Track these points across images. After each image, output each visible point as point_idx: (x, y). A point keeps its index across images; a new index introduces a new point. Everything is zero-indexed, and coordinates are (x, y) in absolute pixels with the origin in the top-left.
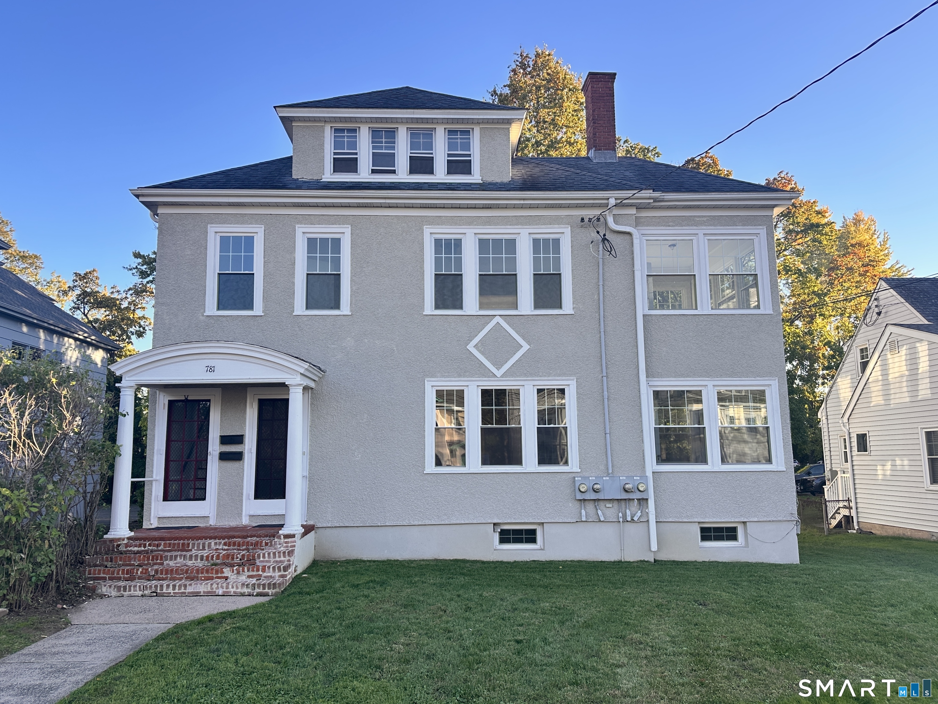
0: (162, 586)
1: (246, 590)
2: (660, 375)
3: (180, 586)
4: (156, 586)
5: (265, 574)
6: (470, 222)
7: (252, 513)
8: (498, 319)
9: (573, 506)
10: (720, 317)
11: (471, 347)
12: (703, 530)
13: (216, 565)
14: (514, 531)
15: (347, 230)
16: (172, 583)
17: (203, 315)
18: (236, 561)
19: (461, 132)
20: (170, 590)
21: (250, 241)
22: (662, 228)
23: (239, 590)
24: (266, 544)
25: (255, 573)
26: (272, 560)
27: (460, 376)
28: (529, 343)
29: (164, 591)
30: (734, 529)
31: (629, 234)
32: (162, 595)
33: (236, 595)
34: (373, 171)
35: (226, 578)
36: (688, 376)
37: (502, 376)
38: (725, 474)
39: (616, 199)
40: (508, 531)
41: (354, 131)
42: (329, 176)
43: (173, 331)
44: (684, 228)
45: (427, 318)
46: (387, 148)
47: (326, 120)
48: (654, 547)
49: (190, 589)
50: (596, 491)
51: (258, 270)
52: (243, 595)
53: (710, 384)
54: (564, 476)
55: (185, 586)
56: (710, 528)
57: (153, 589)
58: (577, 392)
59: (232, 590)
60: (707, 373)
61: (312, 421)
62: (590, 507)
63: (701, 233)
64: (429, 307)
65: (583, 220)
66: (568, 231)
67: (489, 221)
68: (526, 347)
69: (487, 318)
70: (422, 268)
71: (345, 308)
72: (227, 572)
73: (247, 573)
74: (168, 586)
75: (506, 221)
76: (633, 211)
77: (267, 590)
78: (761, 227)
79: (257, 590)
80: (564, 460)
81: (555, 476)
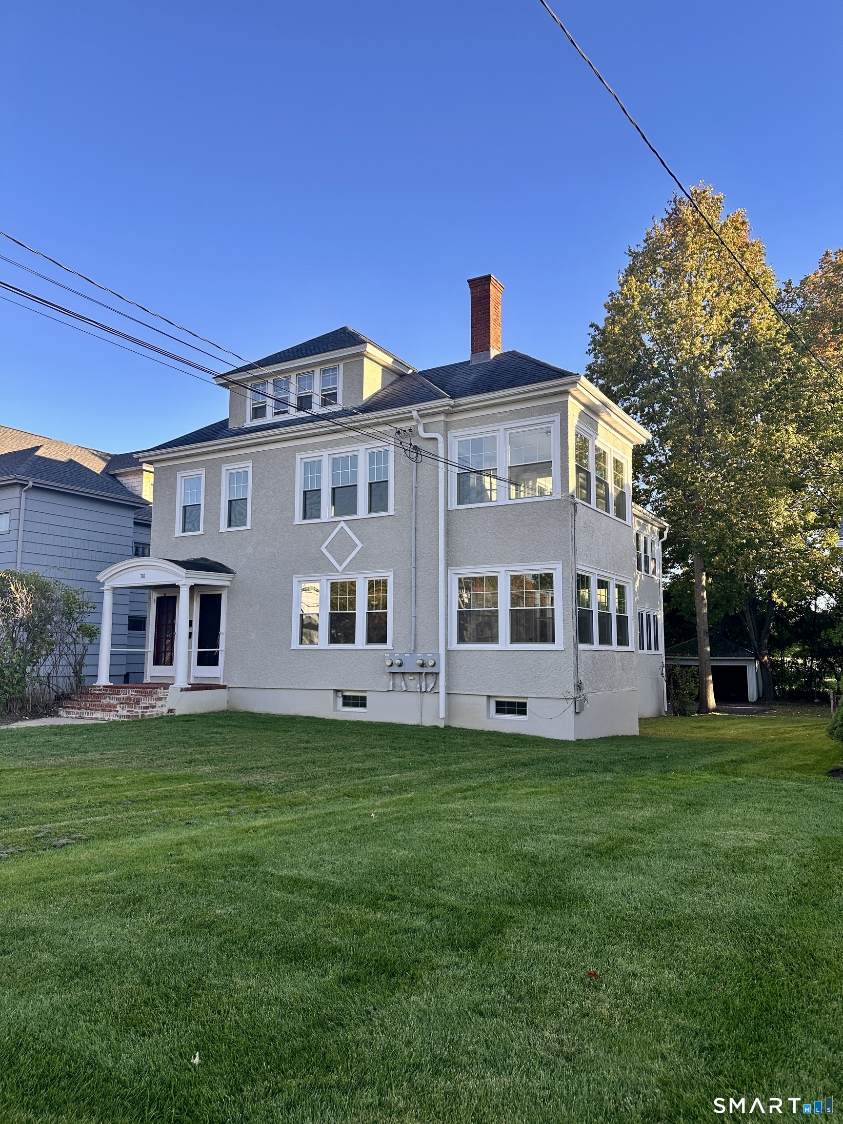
2: (461, 564)
6: (327, 445)
7: (196, 675)
8: (343, 524)
10: (514, 506)
11: (323, 549)
12: (498, 704)
14: (354, 697)
15: (251, 464)
17: (174, 537)
18: (131, 701)
19: (332, 369)
21: (199, 480)
22: (469, 428)
24: (154, 693)
26: (148, 702)
27: (315, 572)
28: (362, 542)
30: (524, 704)
31: (436, 439)
34: (275, 414)
35: (118, 711)
36: (485, 564)
37: (344, 570)
38: (510, 652)
39: (418, 411)
40: (349, 697)
41: (265, 383)
42: (249, 423)
43: (160, 549)
44: (487, 425)
45: (296, 527)
46: (284, 393)
47: (247, 380)
50: (399, 665)
51: (202, 501)
53: (502, 569)
54: (382, 653)
56: (504, 702)
58: (394, 582)
60: (501, 561)
61: (228, 610)
62: (398, 678)
63: (501, 428)
64: (298, 519)
65: (399, 432)
67: (338, 443)
68: (360, 545)
69: (335, 523)
70: (294, 488)
71: (249, 524)
73: (127, 709)
76: (442, 418)
78: (555, 414)
80: (383, 640)
81: (378, 653)
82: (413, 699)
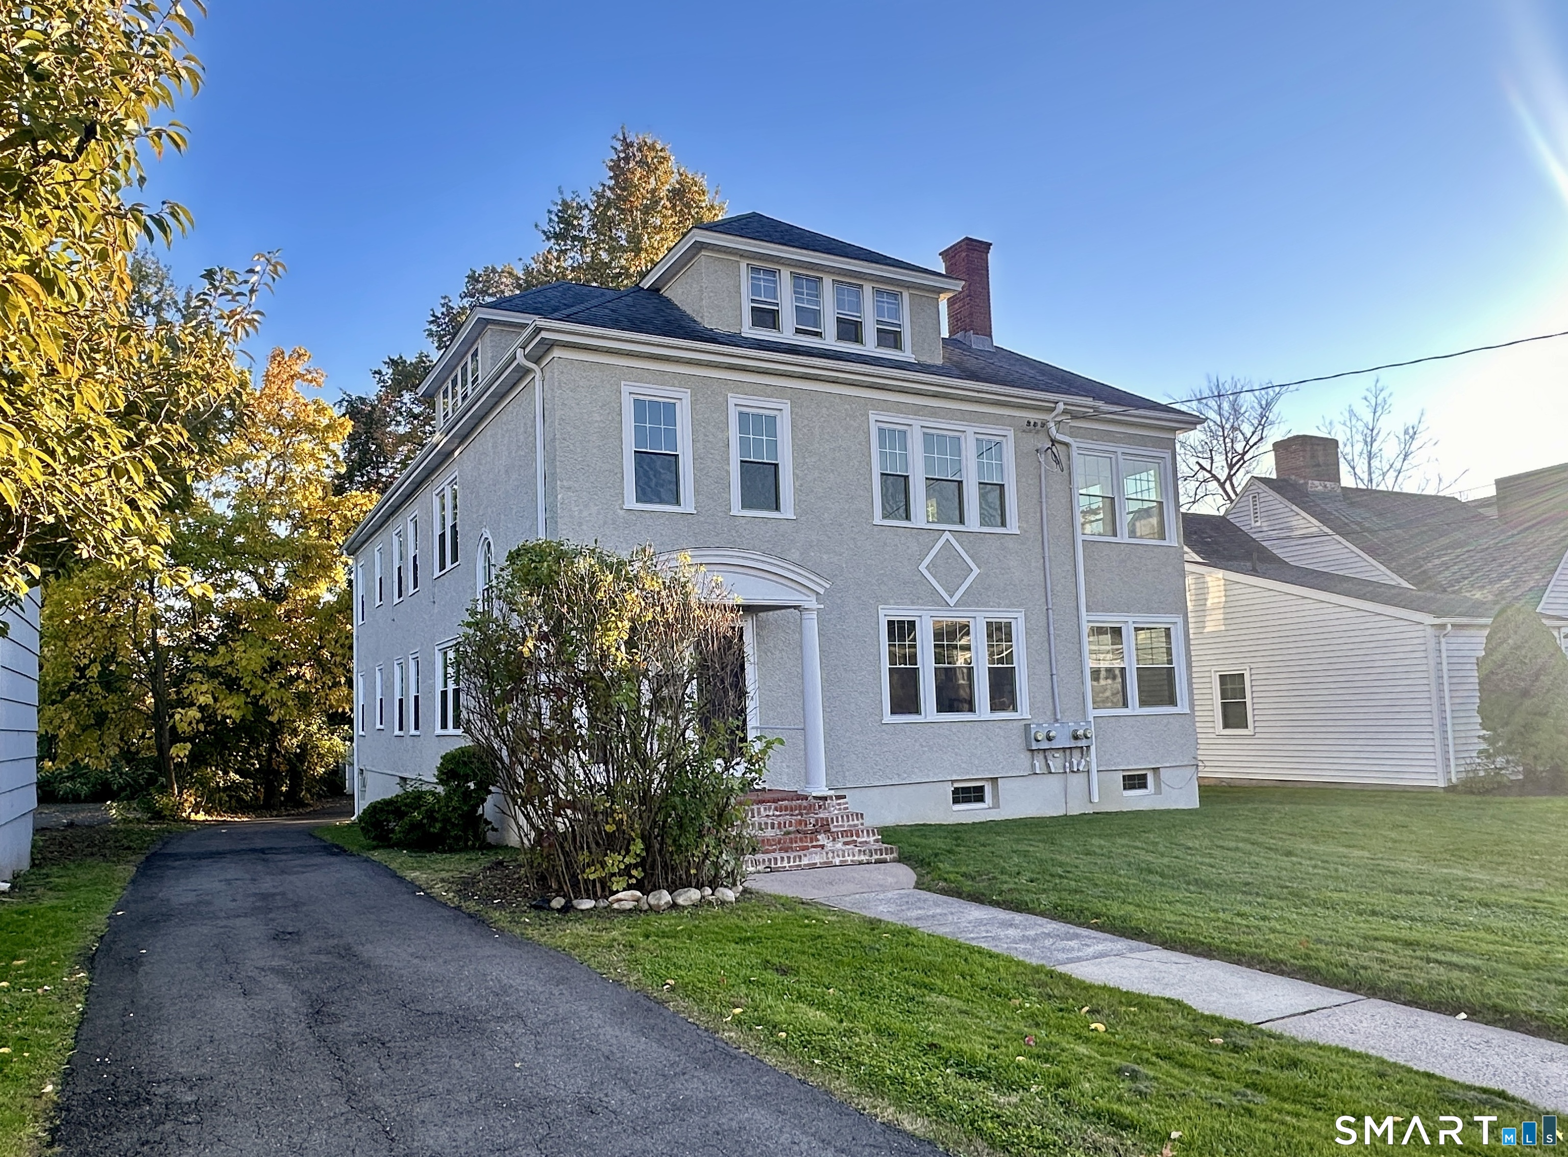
0: (776, 859)
1: (864, 858)
3: (795, 858)
4: (770, 860)
5: (859, 840)
6: (918, 411)
8: (948, 535)
9: (1025, 757)
10: (1137, 547)
11: (922, 568)
12: (1124, 778)
13: (788, 833)
14: (967, 788)
15: (787, 407)
16: (785, 855)
17: (622, 509)
18: (810, 827)
20: (785, 864)
21: (670, 409)
22: (1087, 441)
23: (856, 858)
24: (820, 807)
25: (849, 839)
26: (846, 824)
27: (913, 603)
28: (979, 568)
29: (779, 865)
30: (1144, 777)
31: (1067, 445)
32: (777, 870)
33: (854, 864)
34: (798, 331)
35: (822, 847)
36: (1112, 612)
37: (954, 606)
38: (1142, 718)
39: (1065, 404)
40: (962, 788)
41: (773, 272)
42: (748, 331)
43: (584, 527)
44: (1105, 443)
45: (876, 528)
46: (809, 301)
47: (743, 254)
48: (1096, 799)
49: (805, 861)
50: (1049, 739)
51: (685, 451)
52: (861, 863)
53: (1130, 620)
54: (1015, 723)
55: (800, 857)
56: (1130, 776)
57: (767, 864)
58: (1025, 627)
59: (849, 859)
60: (1127, 608)
62: (1040, 757)
63: (1120, 451)
64: (877, 515)
65: (1029, 423)
66: (1011, 434)
67: (934, 413)
68: (976, 571)
69: (936, 533)
70: (868, 463)
71: (788, 510)
72: (822, 839)
73: (842, 840)
74: (782, 858)
75: (950, 414)
77: (884, 856)
78: (1166, 451)
79: (875, 857)
80: (1012, 705)
81: (1010, 724)
82: (1053, 783)
